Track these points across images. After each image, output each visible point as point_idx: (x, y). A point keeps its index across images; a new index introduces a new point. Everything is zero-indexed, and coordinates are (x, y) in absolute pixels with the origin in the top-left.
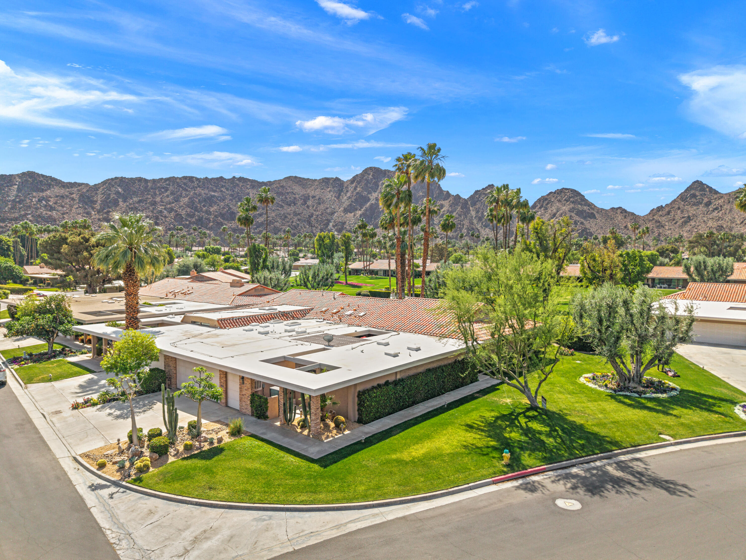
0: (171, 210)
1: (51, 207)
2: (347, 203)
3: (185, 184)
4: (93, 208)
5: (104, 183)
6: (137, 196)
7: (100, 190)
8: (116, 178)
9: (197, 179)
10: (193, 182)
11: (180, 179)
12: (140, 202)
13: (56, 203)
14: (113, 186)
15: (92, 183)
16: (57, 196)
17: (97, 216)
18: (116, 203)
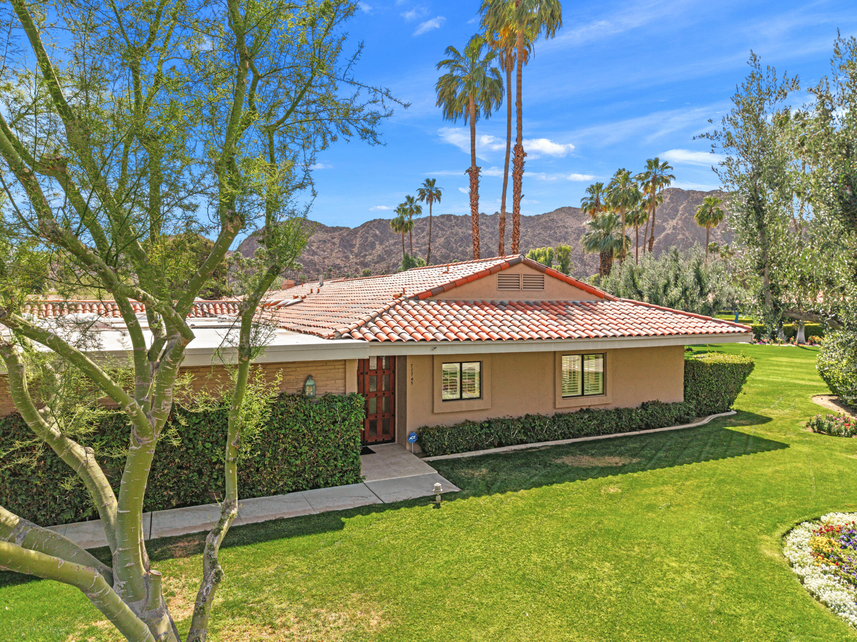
1: (313, 251)
3: (442, 223)
4: (352, 252)
5: (363, 226)
6: (393, 238)
7: (359, 233)
8: (375, 220)
9: (456, 217)
10: (451, 220)
11: (438, 218)
13: (318, 248)
14: (371, 228)
15: (352, 227)
16: (320, 241)
17: (355, 260)
18: (372, 246)
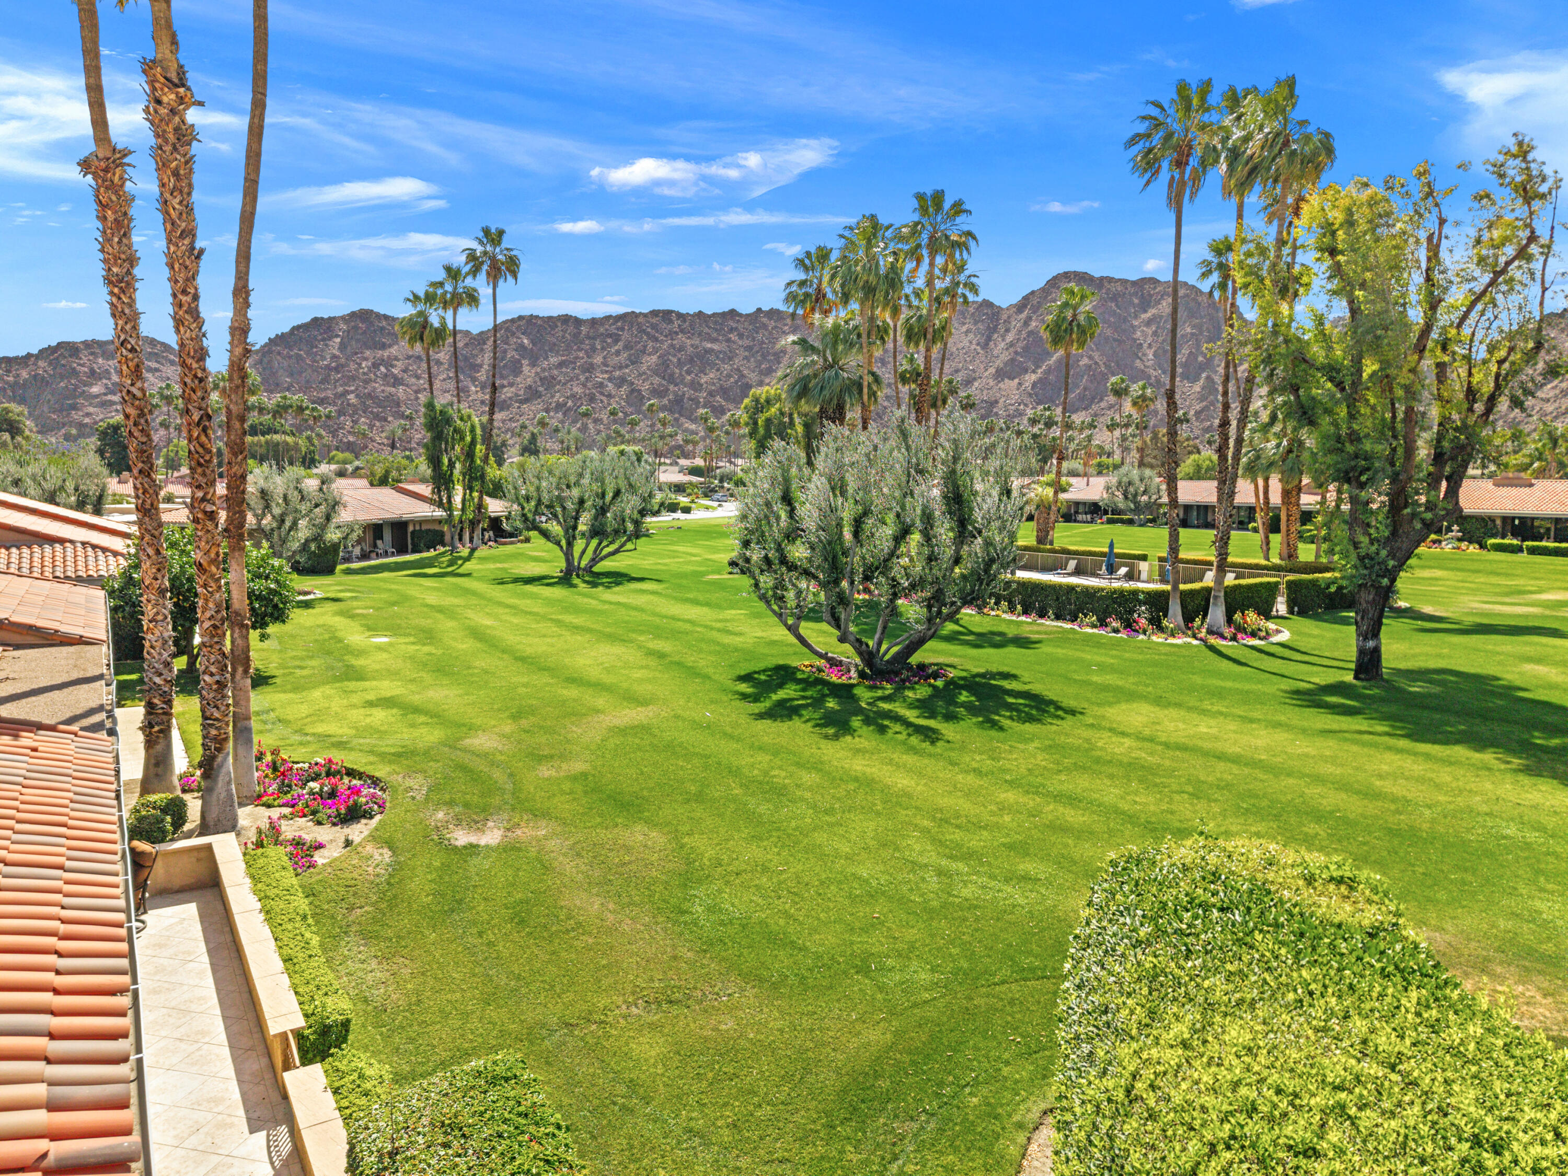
0: (622, 381)
1: (395, 377)
2: (1005, 357)
3: (654, 327)
4: (474, 380)
6: (557, 353)
7: (490, 343)
8: (521, 318)
9: (680, 315)
10: (671, 322)
11: (645, 315)
12: (561, 365)
13: (405, 371)
14: (513, 334)
15: (475, 331)
16: (409, 357)
18: (516, 369)
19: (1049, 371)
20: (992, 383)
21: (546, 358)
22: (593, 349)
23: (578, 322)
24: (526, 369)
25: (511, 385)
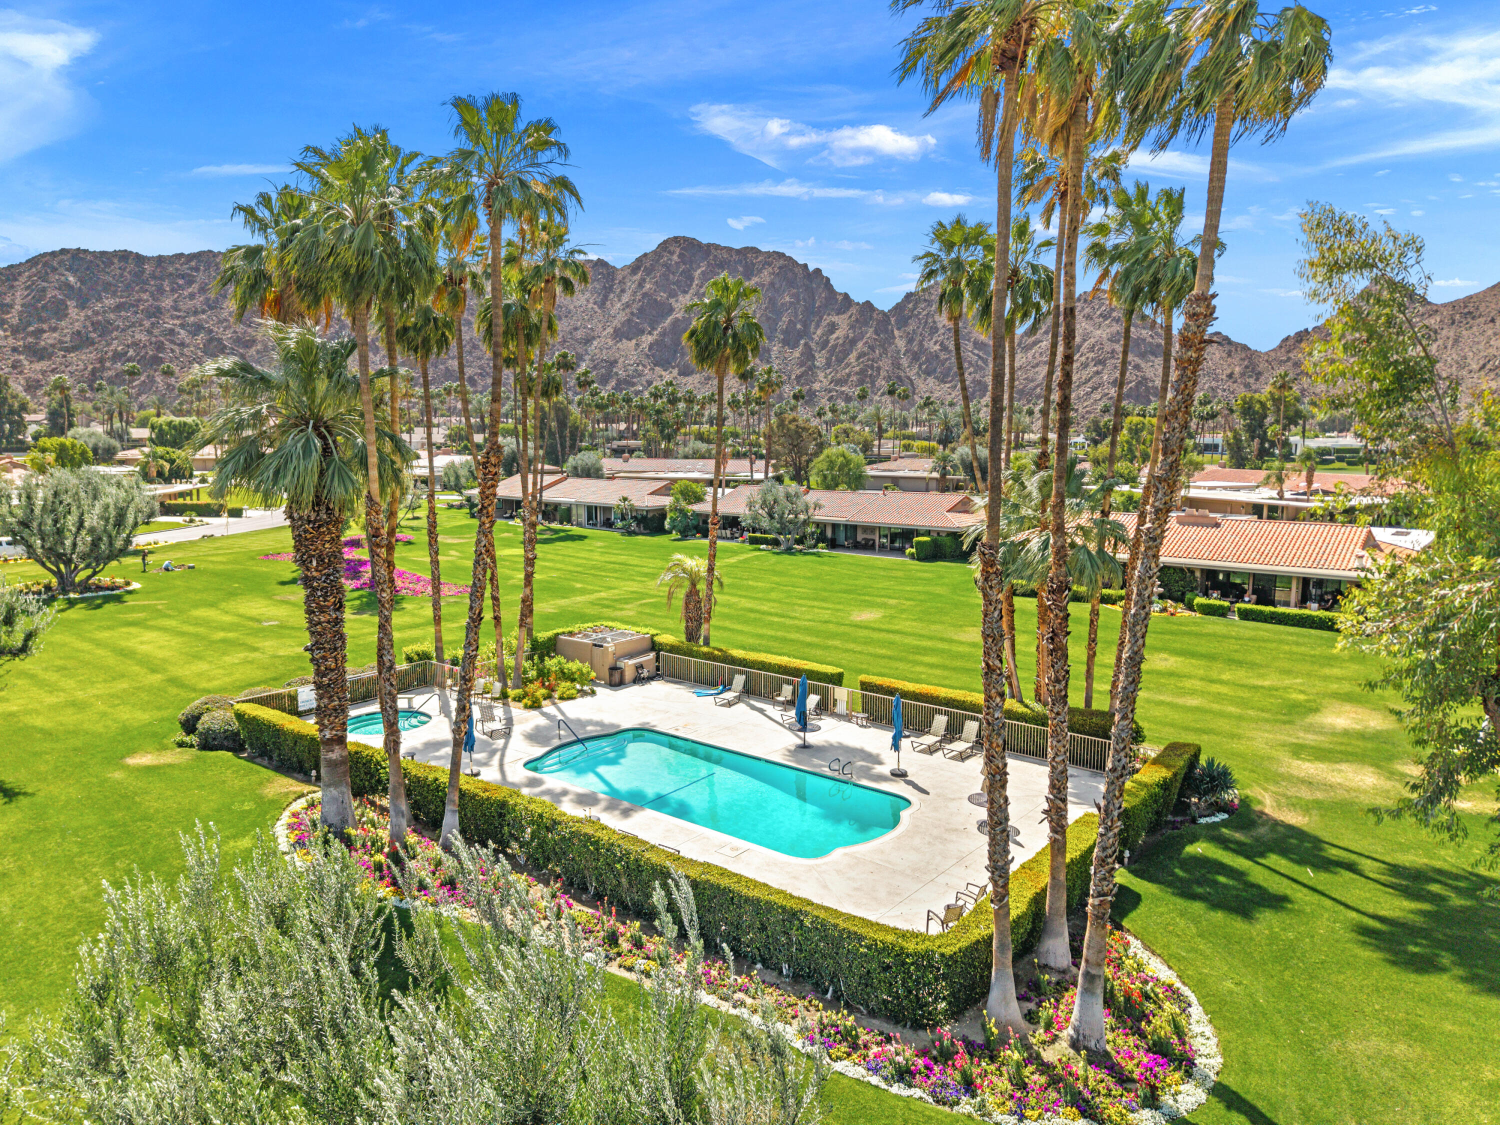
0: (198, 328)
2: (622, 317)
5: (33, 262)
6: (114, 294)
7: (22, 279)
8: (63, 251)
12: (119, 307)
14: (54, 270)
18: (60, 311)
19: (663, 334)
20: (610, 343)
21: (99, 299)
22: (161, 290)
23: (140, 259)
24: (73, 312)
25: (54, 329)
